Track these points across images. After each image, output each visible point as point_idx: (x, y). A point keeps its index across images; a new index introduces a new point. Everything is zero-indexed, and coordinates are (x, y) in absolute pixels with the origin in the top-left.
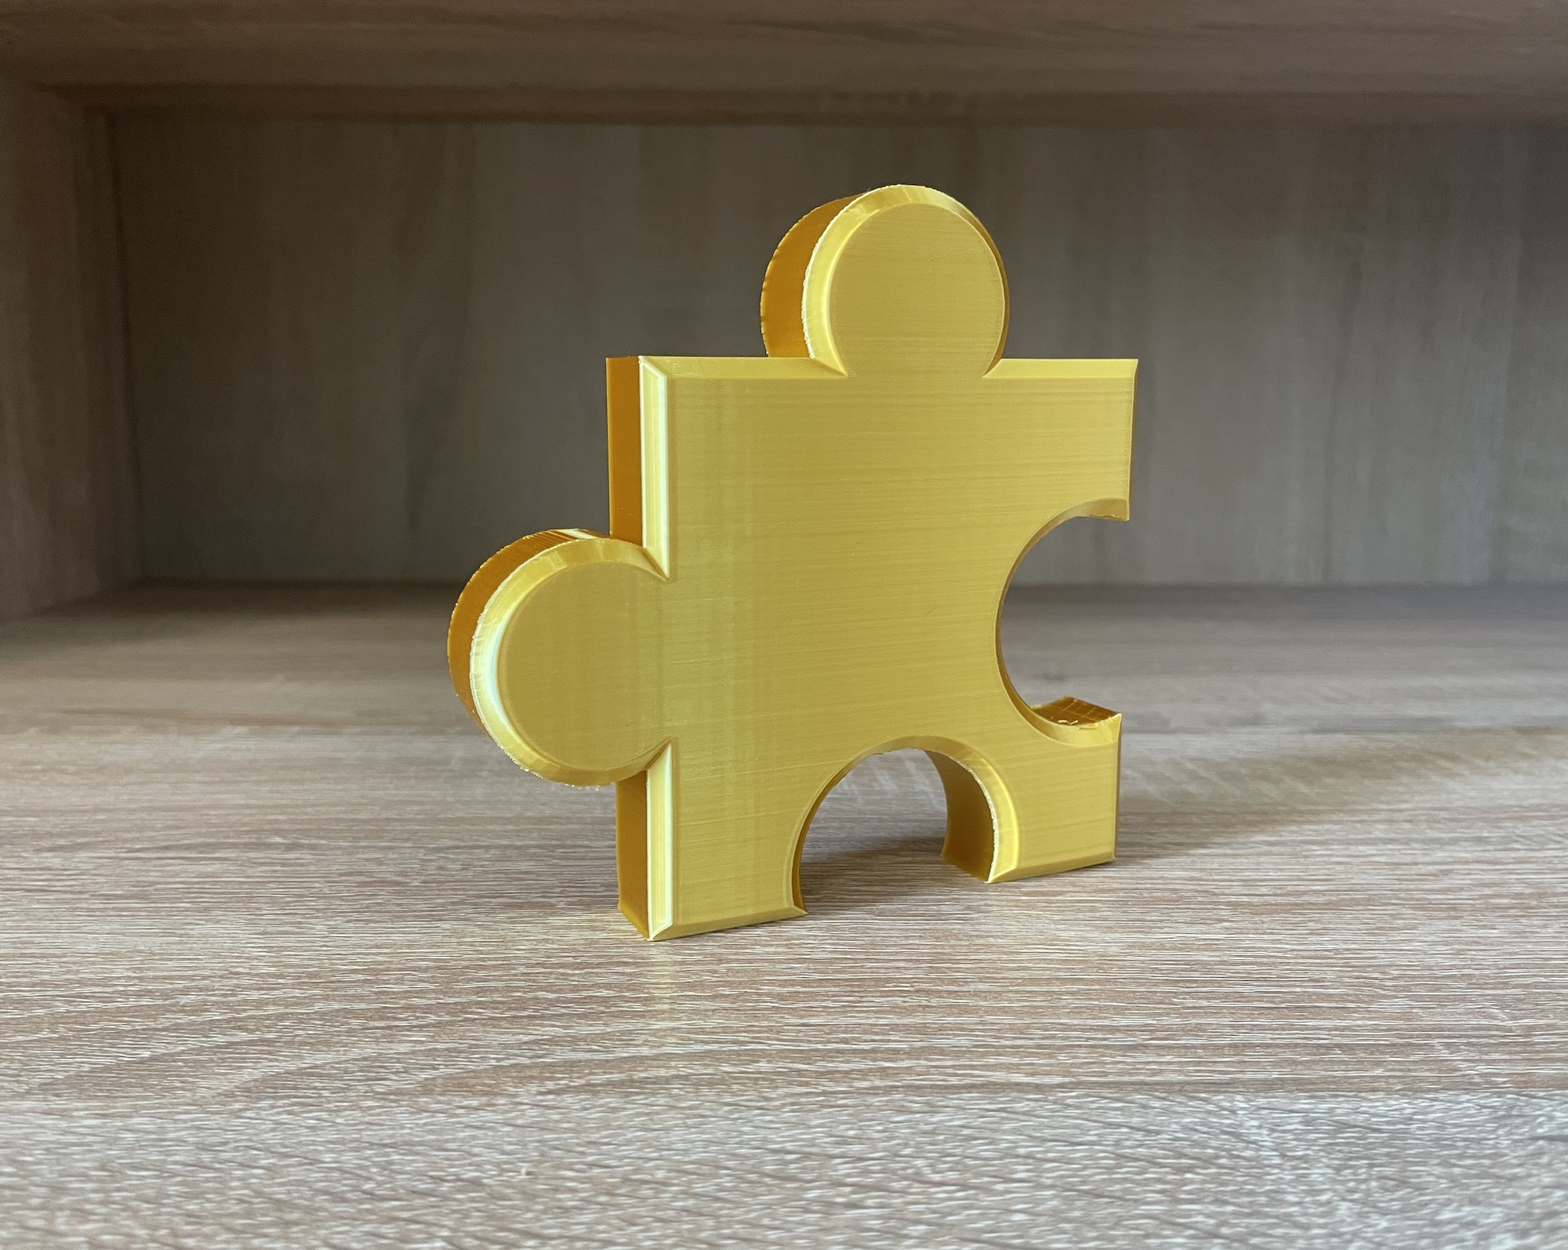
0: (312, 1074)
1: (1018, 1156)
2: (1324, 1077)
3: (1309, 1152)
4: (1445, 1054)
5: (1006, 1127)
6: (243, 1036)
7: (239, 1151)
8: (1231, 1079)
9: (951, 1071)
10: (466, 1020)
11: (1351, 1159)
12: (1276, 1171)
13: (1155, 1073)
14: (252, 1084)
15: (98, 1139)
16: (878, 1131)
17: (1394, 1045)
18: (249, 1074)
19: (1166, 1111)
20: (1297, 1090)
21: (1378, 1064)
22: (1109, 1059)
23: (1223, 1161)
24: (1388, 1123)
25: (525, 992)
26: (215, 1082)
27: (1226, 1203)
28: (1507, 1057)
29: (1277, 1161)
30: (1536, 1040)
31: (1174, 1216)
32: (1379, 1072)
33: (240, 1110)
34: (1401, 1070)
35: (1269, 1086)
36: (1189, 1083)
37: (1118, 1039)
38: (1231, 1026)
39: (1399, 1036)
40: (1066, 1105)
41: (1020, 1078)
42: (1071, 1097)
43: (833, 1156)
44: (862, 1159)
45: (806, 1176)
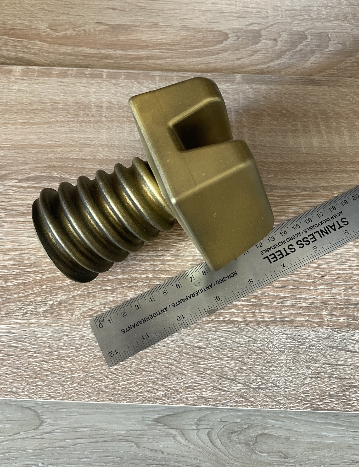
0: (94, 310)
1: (230, 348)
3: (284, 349)
4: (324, 312)
5: (229, 337)
6: (77, 293)
7: (87, 340)
8: (277, 320)
10: (122, 287)
11: (290, 352)
12: (276, 355)
13: (262, 318)
14: (83, 314)
15: (60, 335)
16: (205, 338)
17: (314, 307)
18: (82, 310)
20: (289, 325)
24: (302, 339)
25: (133, 274)
26: (76, 313)
28: (336, 314)
30: (346, 306)
31: (254, 370)
32: (307, 319)
33: (84, 324)
34: (312, 318)
36: (268, 321)
38: (284, 297)
40: (242, 330)
41: (235, 318)
42: (244, 327)
43: (196, 347)
44: (201, 348)
45: (191, 354)
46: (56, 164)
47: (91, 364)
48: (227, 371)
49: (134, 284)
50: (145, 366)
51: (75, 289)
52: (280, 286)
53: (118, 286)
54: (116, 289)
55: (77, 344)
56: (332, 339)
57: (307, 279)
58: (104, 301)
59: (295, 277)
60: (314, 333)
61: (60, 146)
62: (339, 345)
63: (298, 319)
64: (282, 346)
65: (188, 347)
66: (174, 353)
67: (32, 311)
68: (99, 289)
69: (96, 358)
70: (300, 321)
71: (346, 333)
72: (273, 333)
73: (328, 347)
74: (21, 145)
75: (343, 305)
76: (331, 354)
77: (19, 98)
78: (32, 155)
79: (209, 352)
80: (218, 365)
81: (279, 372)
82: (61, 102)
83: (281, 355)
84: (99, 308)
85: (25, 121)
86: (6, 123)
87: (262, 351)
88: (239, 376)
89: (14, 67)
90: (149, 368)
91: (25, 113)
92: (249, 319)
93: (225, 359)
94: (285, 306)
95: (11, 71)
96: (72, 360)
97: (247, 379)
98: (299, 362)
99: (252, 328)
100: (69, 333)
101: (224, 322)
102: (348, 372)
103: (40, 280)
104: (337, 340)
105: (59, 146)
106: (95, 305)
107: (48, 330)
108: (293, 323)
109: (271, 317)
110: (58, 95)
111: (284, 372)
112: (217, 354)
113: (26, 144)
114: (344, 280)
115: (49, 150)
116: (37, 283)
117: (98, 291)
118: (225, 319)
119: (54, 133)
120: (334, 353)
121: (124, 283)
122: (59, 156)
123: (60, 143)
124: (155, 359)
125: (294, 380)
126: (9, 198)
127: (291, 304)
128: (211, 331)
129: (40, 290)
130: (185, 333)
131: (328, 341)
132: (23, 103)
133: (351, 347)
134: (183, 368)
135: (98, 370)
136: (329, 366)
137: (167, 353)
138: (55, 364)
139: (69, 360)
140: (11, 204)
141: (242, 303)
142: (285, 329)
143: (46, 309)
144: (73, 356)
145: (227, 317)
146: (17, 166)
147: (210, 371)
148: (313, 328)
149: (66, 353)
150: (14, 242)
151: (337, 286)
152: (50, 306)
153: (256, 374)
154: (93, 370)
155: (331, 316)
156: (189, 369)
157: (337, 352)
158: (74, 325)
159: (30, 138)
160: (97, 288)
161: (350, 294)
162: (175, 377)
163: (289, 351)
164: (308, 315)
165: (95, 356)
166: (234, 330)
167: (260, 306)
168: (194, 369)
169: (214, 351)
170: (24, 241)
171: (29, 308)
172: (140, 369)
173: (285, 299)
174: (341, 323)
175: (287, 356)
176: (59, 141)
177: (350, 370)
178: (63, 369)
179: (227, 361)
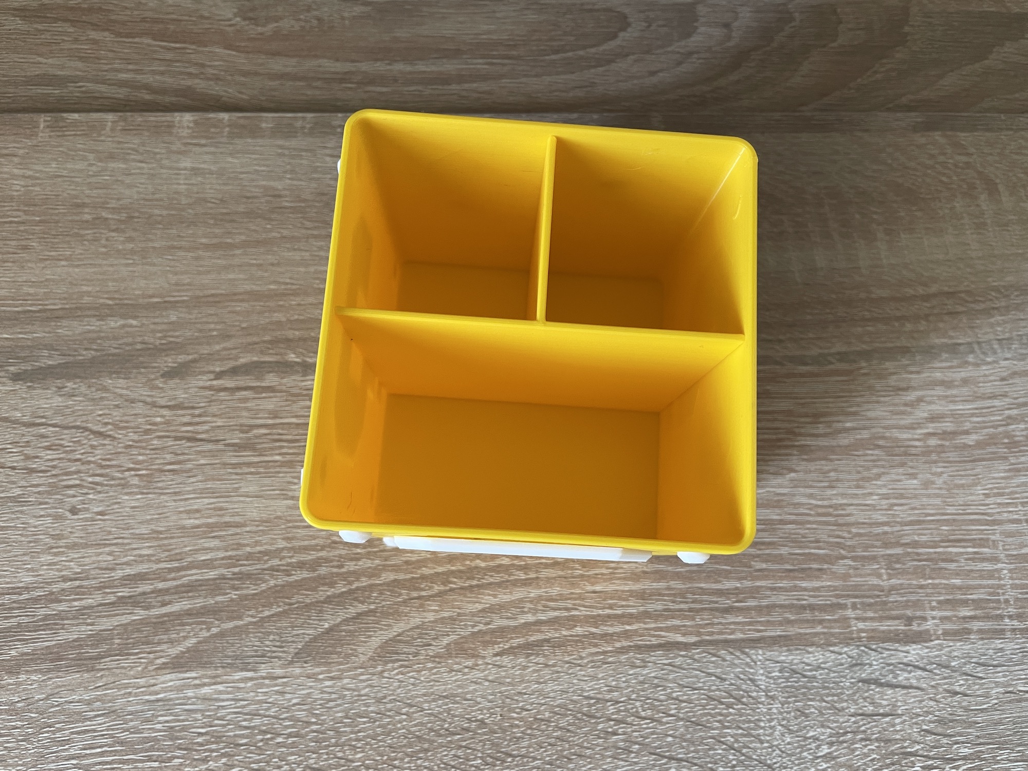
2: (796, 634)
3: (776, 693)
7: (392, 703)
8: (762, 636)
11: (789, 697)
12: (762, 706)
13: (731, 633)
14: (379, 650)
15: (336, 696)
17: (831, 604)
18: (376, 641)
19: (730, 664)
20: (784, 644)
22: (717, 621)
23: (744, 700)
24: (811, 670)
26: (363, 649)
30: (890, 599)
31: (721, 737)
34: (827, 627)
38: (772, 589)
40: (695, 660)
41: (680, 638)
42: (698, 653)
43: (608, 701)
44: (618, 702)
45: (598, 715)
46: (290, 334)
47: (404, 749)
48: (670, 745)
49: (475, 582)
50: (510, 746)
51: (356, 599)
52: (764, 566)
53: (442, 588)
54: (440, 594)
55: (372, 712)
56: (867, 666)
57: (815, 548)
58: (417, 621)
59: (791, 547)
60: (833, 656)
61: (295, 294)
62: (880, 677)
63: (802, 631)
64: (772, 686)
65: (592, 701)
66: (566, 715)
67: (274, 652)
68: (406, 597)
69: (412, 738)
70: (806, 634)
71: (892, 652)
72: (755, 662)
73: (859, 682)
74: (213, 295)
75: (887, 596)
76: (866, 694)
77: (195, 189)
78: (238, 318)
79: (632, 708)
80: (653, 733)
81: (768, 738)
82: (287, 193)
83: (772, 704)
84: (408, 636)
85: (215, 241)
86: (174, 247)
87: (734, 698)
88: (693, 752)
89: (177, 116)
90: (519, 749)
91: (212, 222)
92: (708, 638)
93: (664, 720)
94: (774, 606)
95: (170, 126)
96: (367, 744)
97: (709, 756)
98: (807, 716)
99: (714, 655)
100: (354, 690)
101: (660, 646)
102: (898, 728)
103: (283, 586)
104: (876, 667)
105: (292, 295)
106: (400, 630)
107: (311, 687)
108: (792, 640)
109: (749, 630)
110: (280, 179)
111: (778, 737)
112: (649, 713)
113: (223, 292)
114: (886, 545)
115: (271, 304)
116: (279, 593)
117: (405, 602)
118: (662, 641)
119: (278, 264)
120: (871, 692)
121: (455, 580)
122: (296, 317)
123: (294, 287)
124: (529, 732)
125: (798, 750)
126: (200, 416)
127: (787, 602)
128: (634, 666)
129: (287, 607)
130: (584, 676)
131: (859, 670)
132: (205, 201)
133: (902, 677)
134: (585, 744)
135: (419, 762)
136: (863, 719)
137: (550, 717)
138: (332, 756)
139: (359, 745)
140: (206, 427)
141: (693, 606)
142: (776, 653)
143: (303, 646)
144: (368, 736)
145: (663, 637)
146: (209, 344)
147: (637, 746)
148: (831, 645)
149: (352, 733)
150: (221, 509)
151: (874, 559)
152: (311, 639)
153: (726, 745)
154: (408, 763)
155: (864, 619)
156: (597, 745)
157: (877, 690)
158: (362, 674)
159: (230, 280)
160: (400, 595)
161: (899, 573)
162: (571, 763)
163: (786, 695)
164: (821, 622)
165: (410, 733)
166: (678, 661)
167: (728, 610)
168: (606, 745)
169: (642, 706)
170: (242, 505)
171: (267, 646)
172: (502, 752)
173: (775, 593)
174: (883, 632)
175: (783, 705)
176: (292, 281)
177: (902, 723)
178: (349, 763)
179: (669, 723)
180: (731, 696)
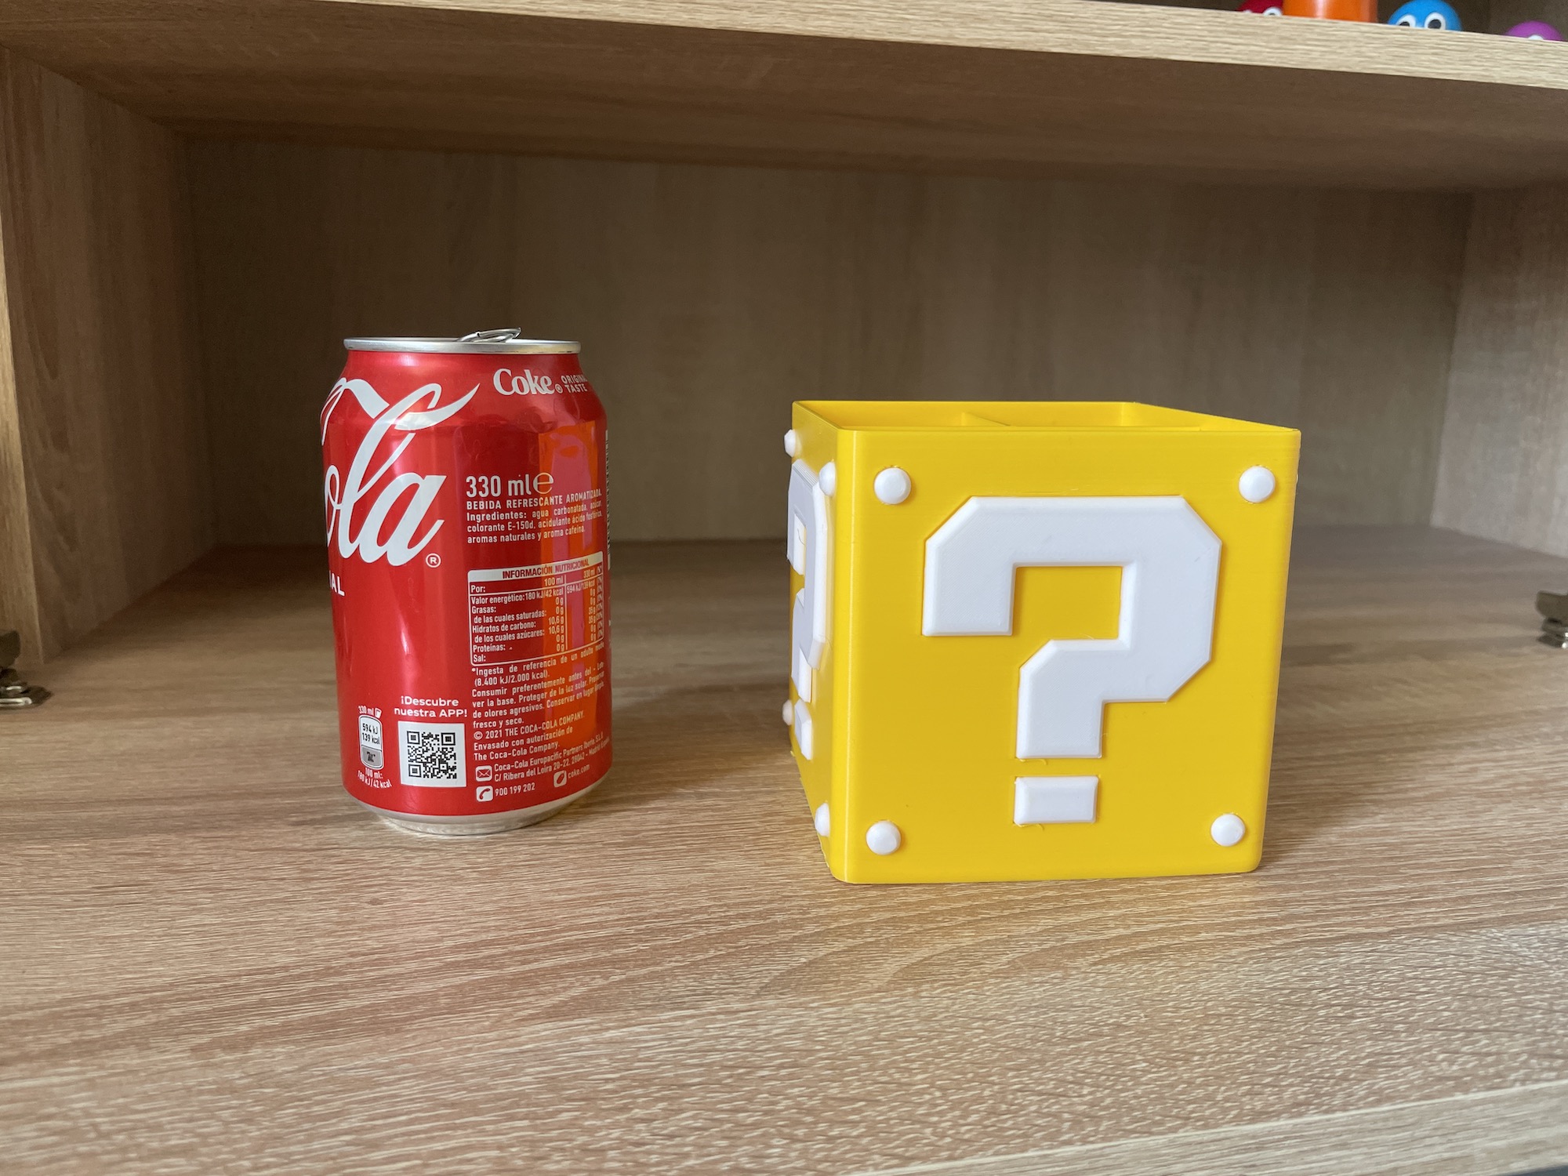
2: (1526, 913)
9: (1318, 929)
19: (1463, 943)
21: (1549, 901)
22: (1402, 913)
23: (1520, 969)
27: (1543, 993)
29: (1547, 966)
35: (1503, 922)
37: (1392, 900)
39: (1544, 883)
180: (1497, 968)
